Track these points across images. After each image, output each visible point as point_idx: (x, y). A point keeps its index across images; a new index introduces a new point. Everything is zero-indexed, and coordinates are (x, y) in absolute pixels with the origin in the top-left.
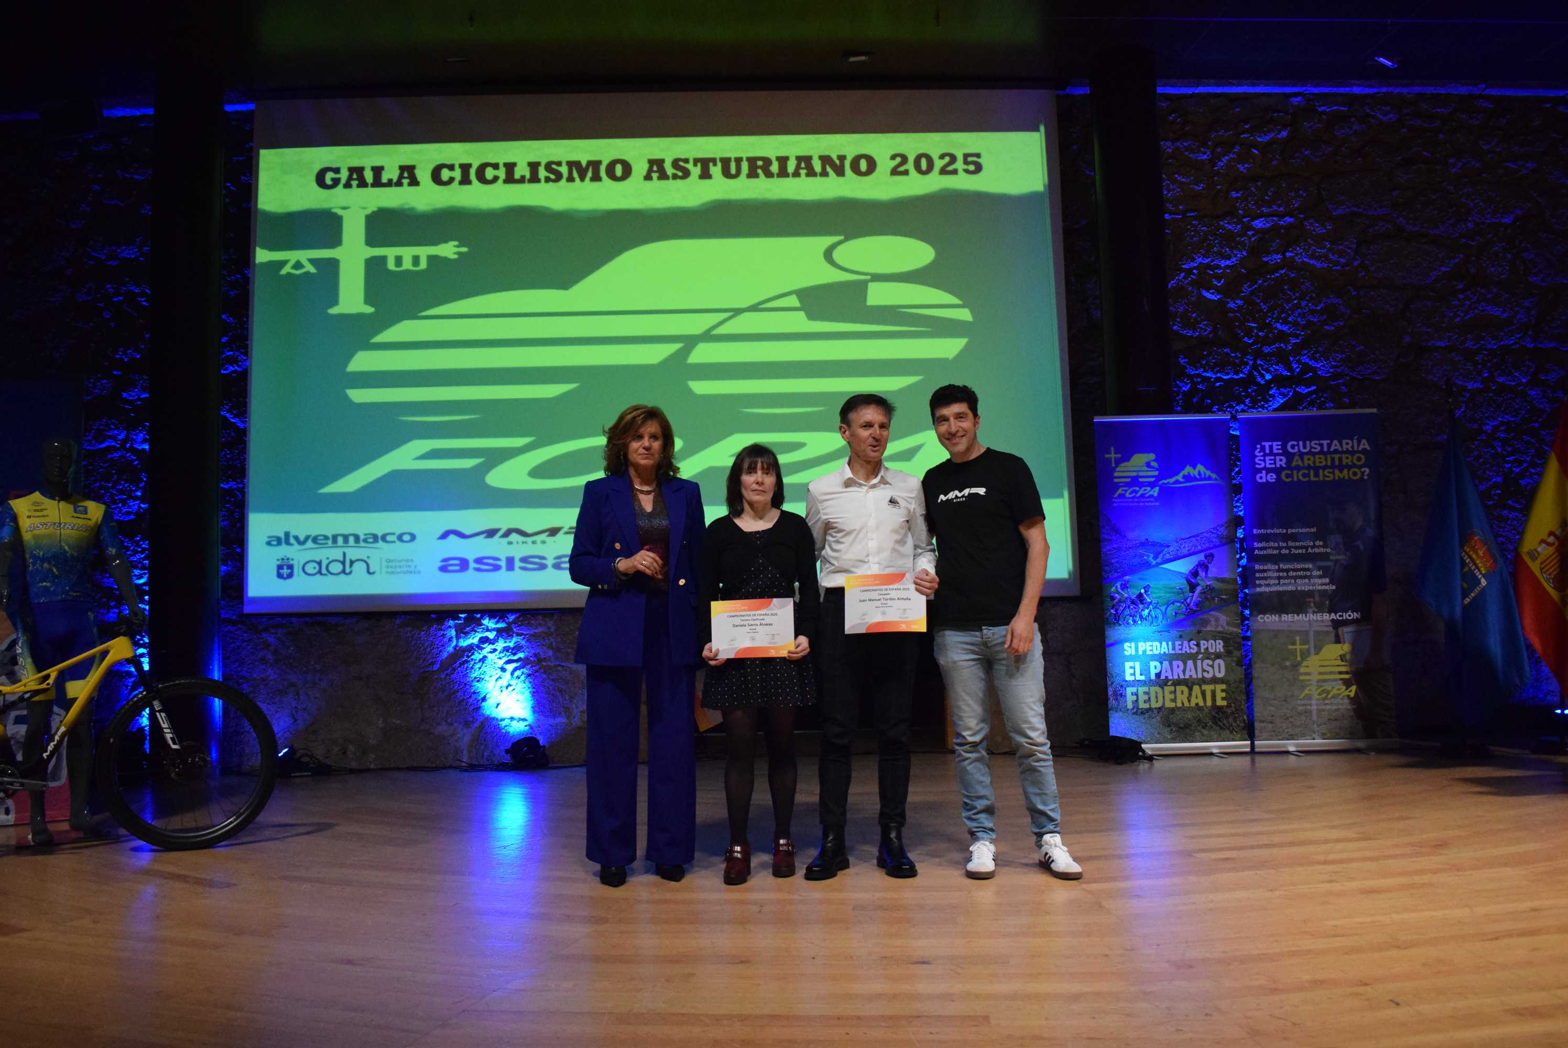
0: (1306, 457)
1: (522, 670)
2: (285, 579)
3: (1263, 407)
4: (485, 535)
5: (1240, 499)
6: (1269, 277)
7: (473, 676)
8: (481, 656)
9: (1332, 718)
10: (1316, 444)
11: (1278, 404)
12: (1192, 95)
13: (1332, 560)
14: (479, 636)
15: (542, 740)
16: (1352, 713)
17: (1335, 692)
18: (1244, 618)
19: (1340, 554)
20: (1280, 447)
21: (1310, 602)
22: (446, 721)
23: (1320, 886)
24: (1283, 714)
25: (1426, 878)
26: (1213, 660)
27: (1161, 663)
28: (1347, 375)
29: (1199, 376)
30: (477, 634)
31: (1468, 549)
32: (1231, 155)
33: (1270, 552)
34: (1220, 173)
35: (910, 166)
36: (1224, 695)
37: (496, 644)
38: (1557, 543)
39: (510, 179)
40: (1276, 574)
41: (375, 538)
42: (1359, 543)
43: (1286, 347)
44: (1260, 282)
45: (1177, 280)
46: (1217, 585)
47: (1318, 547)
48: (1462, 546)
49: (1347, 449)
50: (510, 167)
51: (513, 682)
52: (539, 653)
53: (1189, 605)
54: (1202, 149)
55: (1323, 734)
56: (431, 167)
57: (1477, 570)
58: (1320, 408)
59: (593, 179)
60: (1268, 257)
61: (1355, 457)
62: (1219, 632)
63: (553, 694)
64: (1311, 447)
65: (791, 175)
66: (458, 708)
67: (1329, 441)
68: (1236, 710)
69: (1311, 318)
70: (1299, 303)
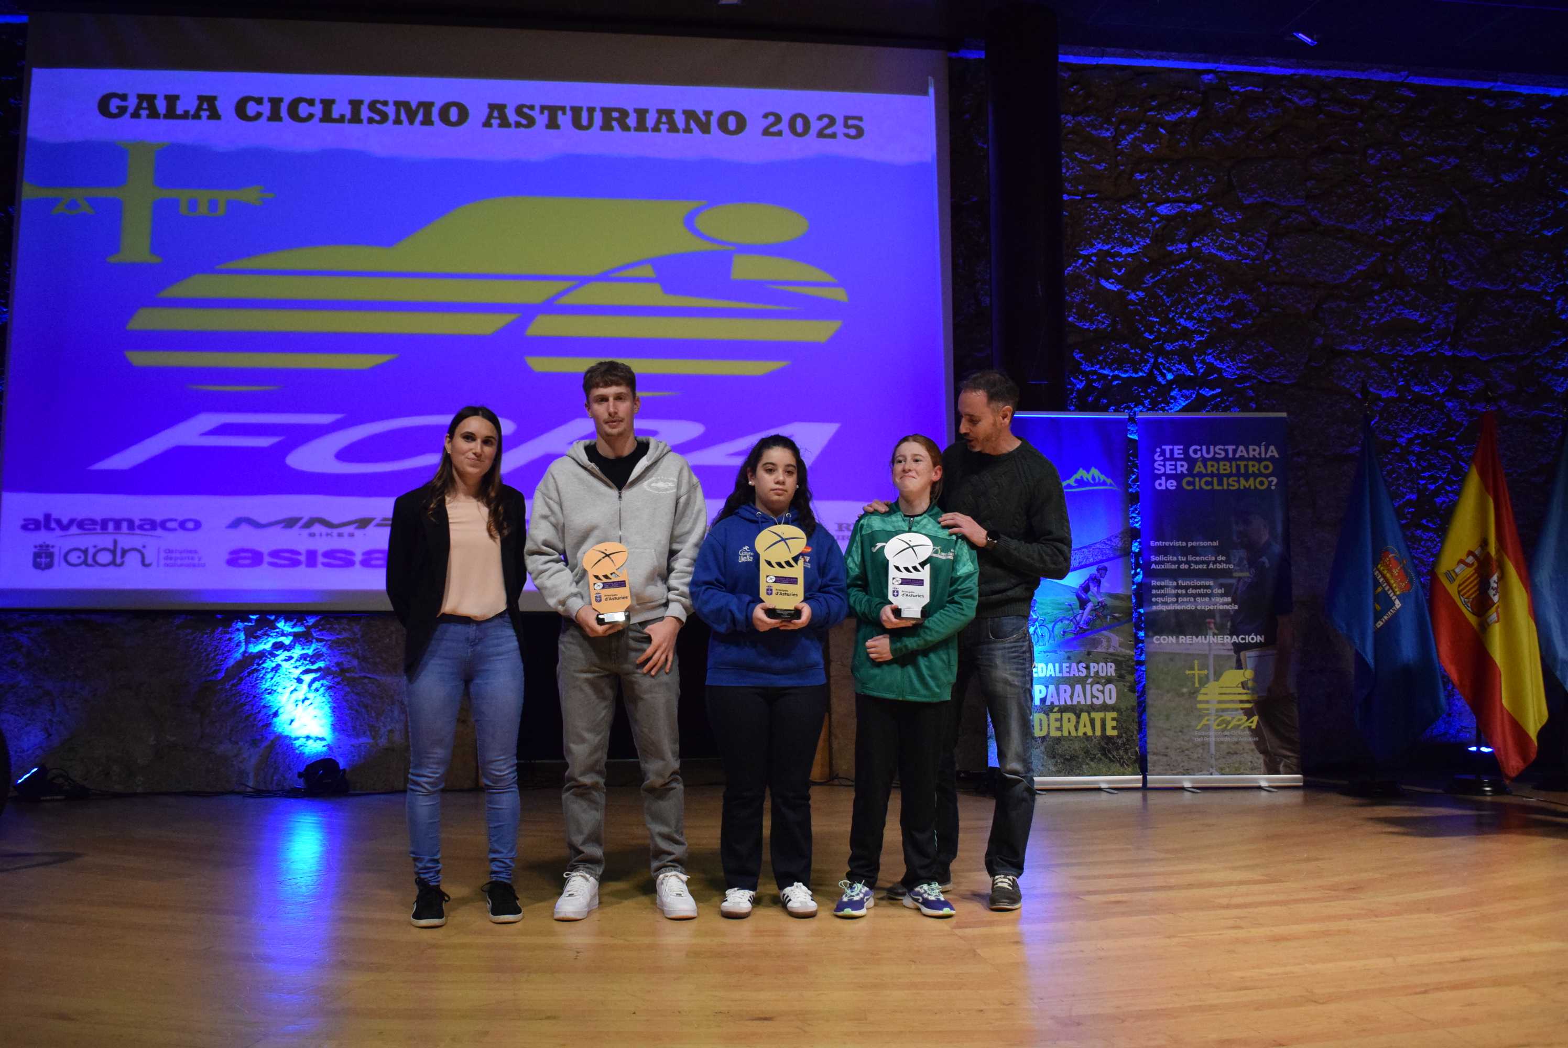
0: (1209, 464)
1: (321, 682)
2: (43, 569)
3: (1163, 409)
4: (283, 525)
5: (1136, 509)
6: (1173, 268)
7: (266, 686)
8: (274, 665)
9: (1231, 751)
10: (1220, 449)
11: (1180, 407)
12: (1097, 67)
13: (1235, 577)
14: (272, 641)
15: (342, 763)
16: (1253, 747)
17: (1234, 722)
18: (1138, 640)
19: (1242, 571)
20: (1181, 451)
21: (1209, 623)
22: (230, 739)
23: (1225, 932)
24: (1178, 746)
25: (1343, 924)
26: (1104, 685)
27: (1047, 687)
28: (1255, 378)
29: (1095, 373)
30: (270, 639)
31: (1382, 568)
32: (1136, 134)
33: (1168, 566)
34: (1121, 153)
35: (784, 126)
36: (1114, 723)
37: (292, 651)
38: (1476, 564)
39: (327, 117)
40: (1174, 592)
41: (152, 525)
42: (1264, 559)
43: (1190, 344)
44: (1165, 273)
45: (1074, 267)
46: (1109, 602)
47: (1220, 562)
48: (1375, 564)
49: (1254, 455)
50: (327, 104)
51: (311, 695)
52: (342, 662)
53: (1078, 623)
54: (1105, 126)
55: (1222, 769)
56: (235, 100)
57: (1391, 591)
58: (1225, 410)
59: (423, 123)
60: (1173, 246)
61: (1264, 463)
62: (1111, 654)
63: (357, 711)
64: (1215, 453)
65: (650, 129)
66: (244, 725)
67: (1234, 447)
68: (1128, 740)
69: (1218, 315)
70: (1205, 298)
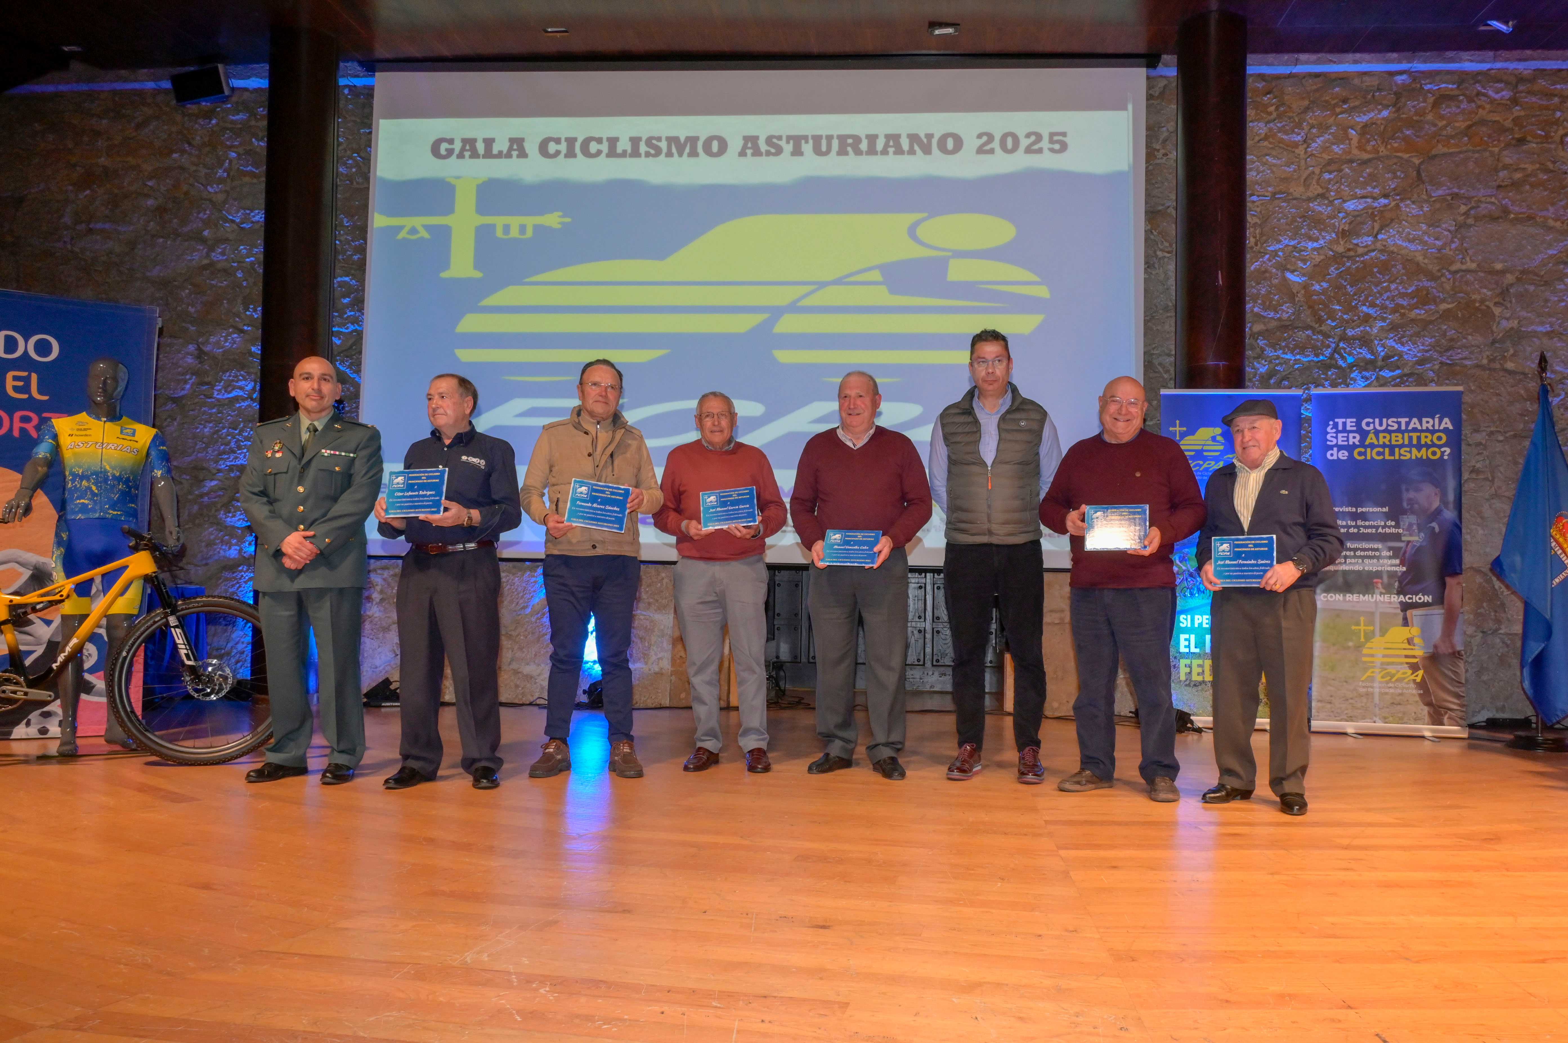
0: (1381, 435)
6: (1358, 259)
9: (1395, 702)
10: (1393, 422)
12: (1290, 75)
13: (1404, 541)
16: (1418, 699)
17: (1400, 676)
19: (1411, 536)
20: (1354, 424)
21: (1376, 583)
24: (1342, 695)
28: (1436, 360)
29: (1278, 357)
31: (1554, 532)
32: (1327, 137)
34: (1311, 155)
35: (995, 144)
39: (612, 153)
42: (1435, 525)
43: (1372, 330)
44: (1348, 264)
45: (1260, 262)
47: (1389, 527)
49: (1427, 428)
50: (613, 142)
54: (1297, 130)
55: (1385, 718)
56: (539, 140)
59: (690, 155)
60: (1358, 239)
61: (1437, 435)
64: (1388, 425)
65: (879, 152)
67: (1407, 420)
69: (1401, 301)
70: (1388, 286)
